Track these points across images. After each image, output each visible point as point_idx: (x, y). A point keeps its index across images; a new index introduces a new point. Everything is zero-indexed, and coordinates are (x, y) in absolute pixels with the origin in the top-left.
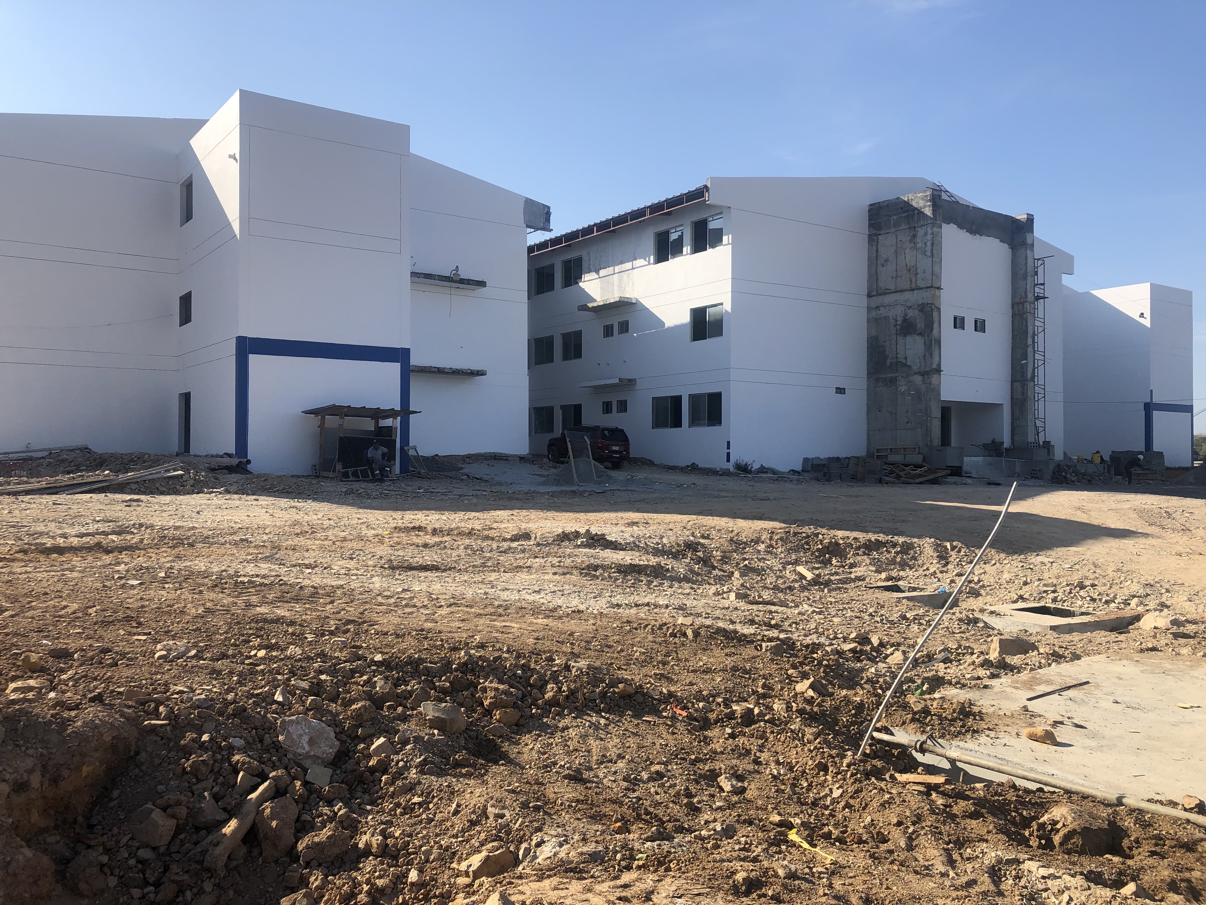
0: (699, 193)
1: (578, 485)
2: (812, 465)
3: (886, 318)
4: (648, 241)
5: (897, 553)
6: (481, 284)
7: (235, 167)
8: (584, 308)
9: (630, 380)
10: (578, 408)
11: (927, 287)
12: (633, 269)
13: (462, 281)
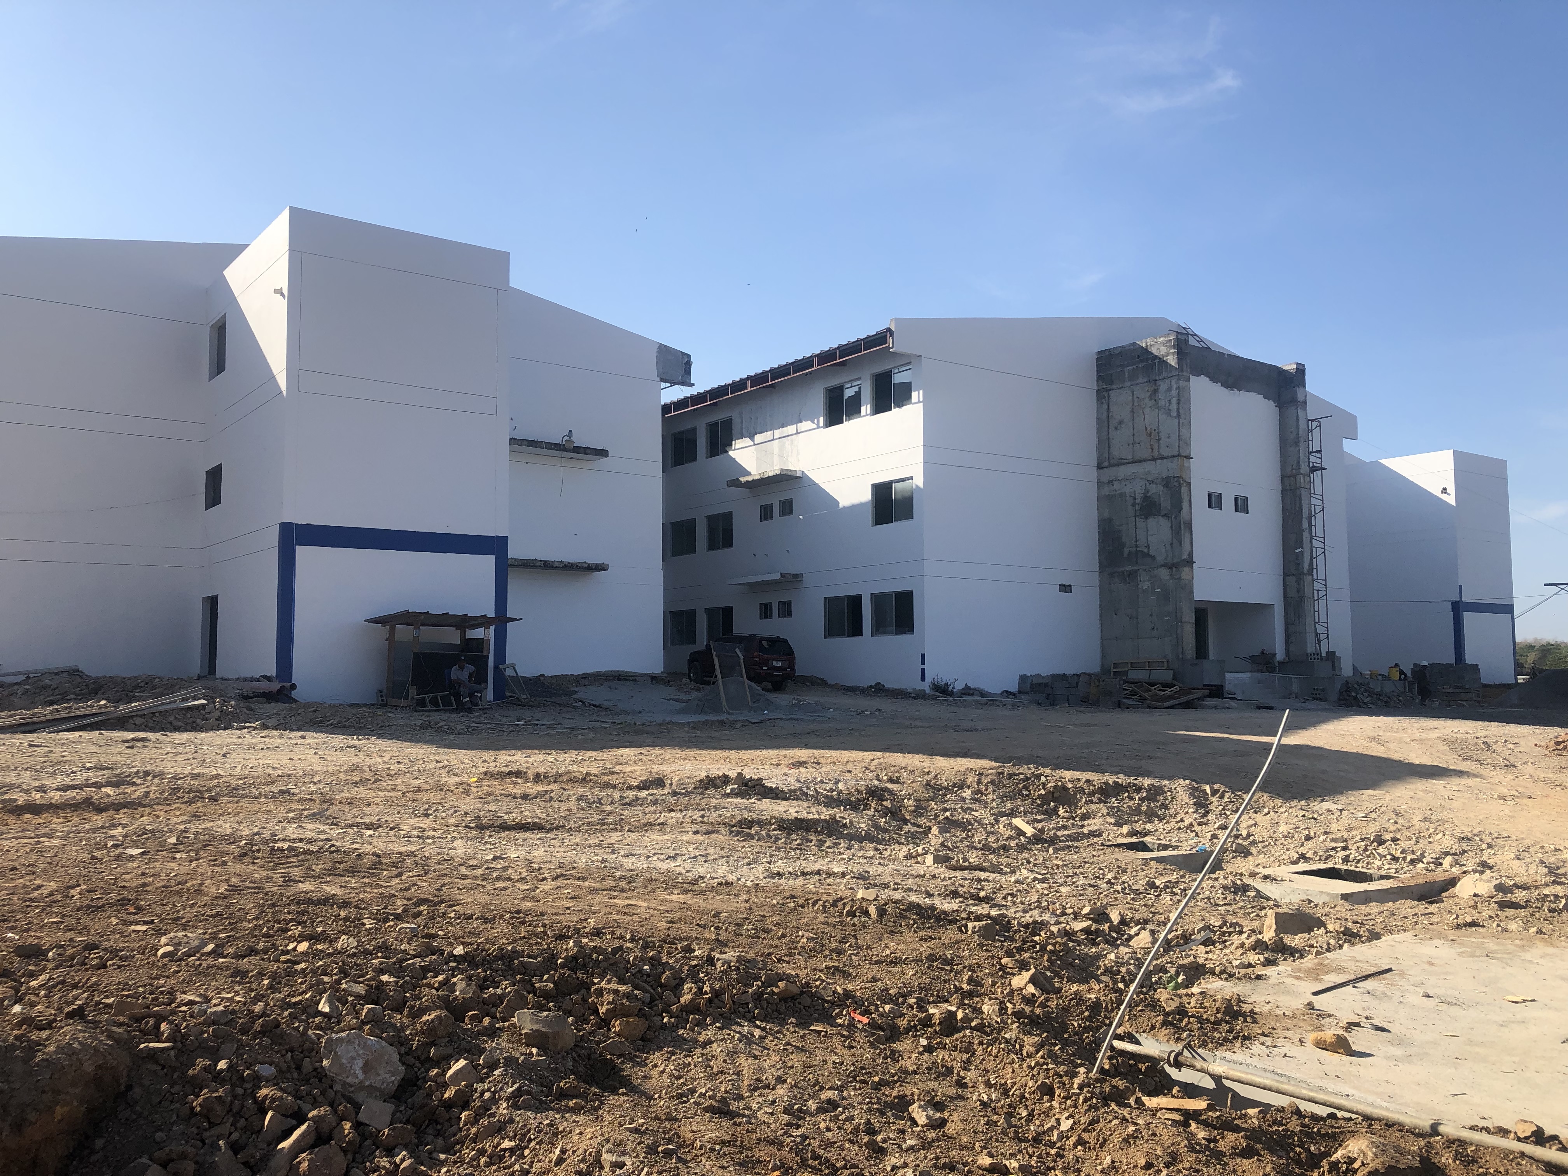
0: (882, 338)
1: (729, 714)
2: (1032, 684)
3: (1122, 495)
4: (817, 399)
5: (1142, 799)
6: (602, 453)
7: (282, 305)
8: (735, 483)
9: (795, 576)
10: (727, 612)
11: (1174, 456)
12: (797, 433)
13: (577, 450)
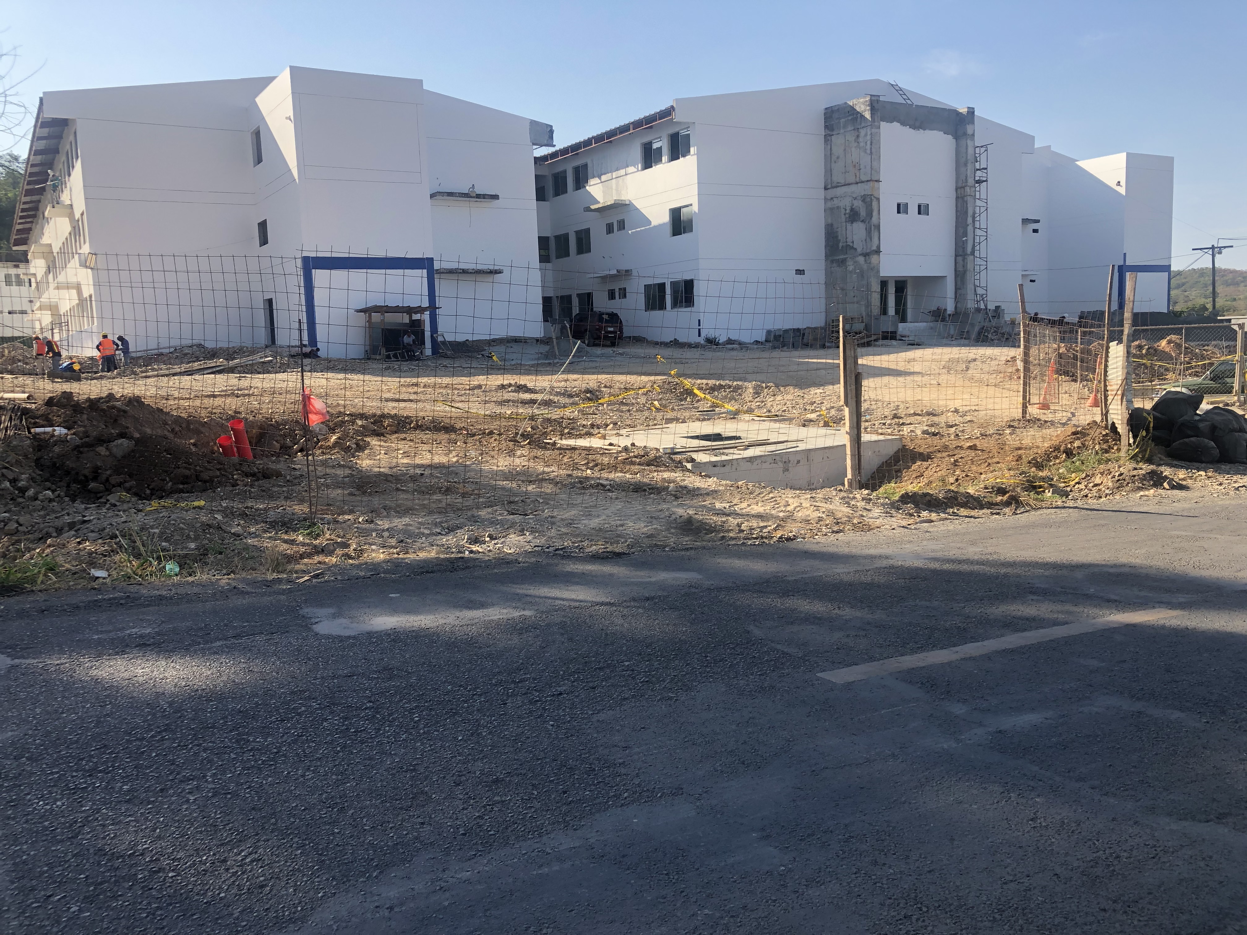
0: (667, 113)
1: (559, 359)
2: (775, 336)
3: (838, 208)
4: (637, 152)
6: (495, 197)
7: (291, 126)
8: (588, 209)
9: (627, 271)
10: (589, 295)
11: (868, 181)
12: (626, 174)
13: (478, 196)
